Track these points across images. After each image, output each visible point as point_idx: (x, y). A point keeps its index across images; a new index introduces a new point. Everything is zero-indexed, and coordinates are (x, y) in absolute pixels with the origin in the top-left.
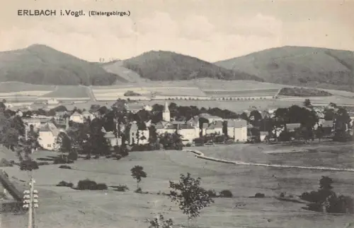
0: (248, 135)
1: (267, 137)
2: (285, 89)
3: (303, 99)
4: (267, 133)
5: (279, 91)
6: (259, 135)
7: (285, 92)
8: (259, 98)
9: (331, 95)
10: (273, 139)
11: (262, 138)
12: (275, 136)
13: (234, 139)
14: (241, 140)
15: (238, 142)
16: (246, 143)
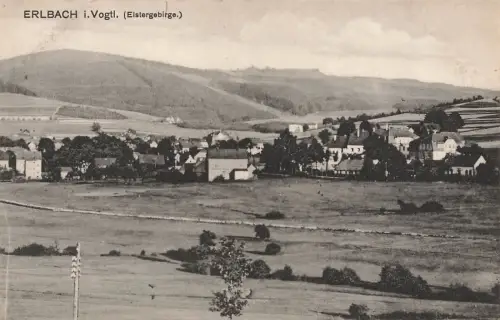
0: (43, 170)
1: (70, 175)
2: (65, 107)
3: (90, 122)
4: (70, 169)
5: (57, 110)
6: (59, 172)
7: (63, 112)
8: (31, 118)
9: (124, 118)
10: (79, 177)
11: (64, 175)
12: (80, 173)
13: (24, 175)
14: (33, 177)
15: (30, 180)
16: (41, 181)
